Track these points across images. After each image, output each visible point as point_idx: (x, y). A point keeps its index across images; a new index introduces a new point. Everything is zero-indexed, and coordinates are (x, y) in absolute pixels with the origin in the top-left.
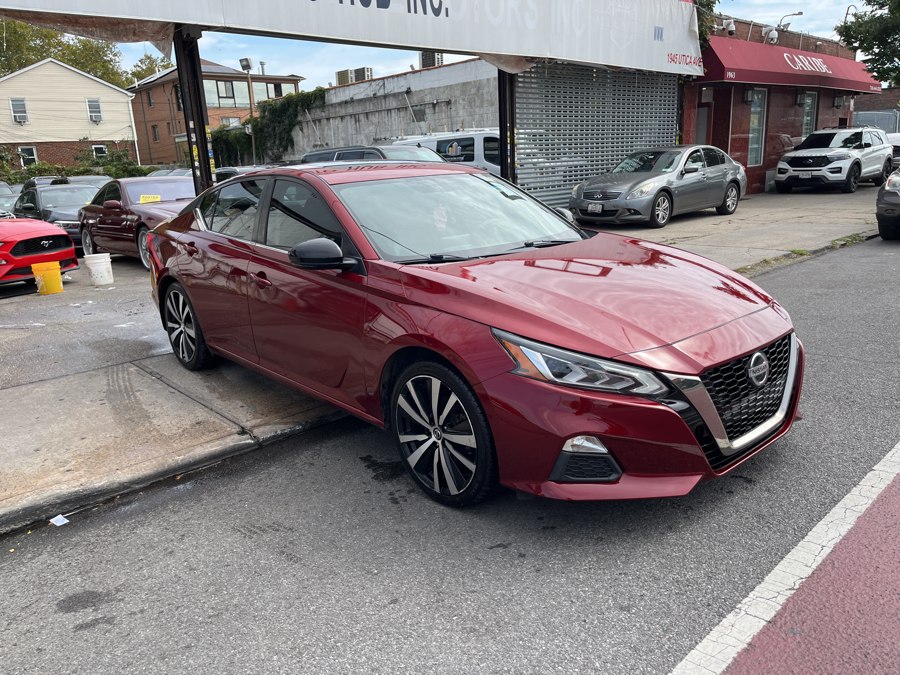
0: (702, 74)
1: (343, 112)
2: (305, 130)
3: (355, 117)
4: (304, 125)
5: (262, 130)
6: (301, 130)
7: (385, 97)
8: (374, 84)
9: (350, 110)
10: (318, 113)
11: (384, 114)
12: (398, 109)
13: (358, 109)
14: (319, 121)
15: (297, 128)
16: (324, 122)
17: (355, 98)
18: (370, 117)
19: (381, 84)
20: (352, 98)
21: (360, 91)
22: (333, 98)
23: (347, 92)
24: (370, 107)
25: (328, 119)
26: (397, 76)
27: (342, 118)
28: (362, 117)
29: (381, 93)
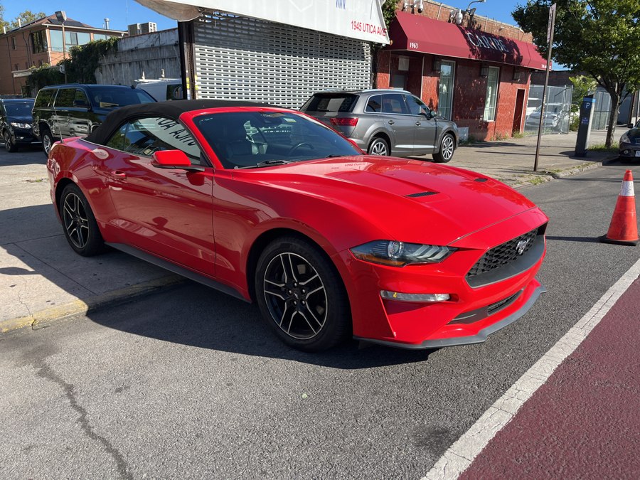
0: (388, 43)
1: (130, 59)
2: (104, 72)
3: (139, 63)
4: (104, 68)
5: (73, 70)
6: (101, 71)
7: (160, 47)
8: (152, 36)
9: (136, 57)
10: (112, 58)
11: (160, 62)
12: (170, 59)
13: (141, 57)
14: (114, 65)
15: (98, 70)
16: (117, 65)
17: (139, 48)
18: (150, 64)
19: (157, 37)
20: (136, 48)
21: (142, 42)
22: (125, 47)
23: (133, 42)
24: (150, 56)
25: (120, 64)
26: (169, 30)
27: (130, 63)
28: (144, 64)
29: (157, 44)
